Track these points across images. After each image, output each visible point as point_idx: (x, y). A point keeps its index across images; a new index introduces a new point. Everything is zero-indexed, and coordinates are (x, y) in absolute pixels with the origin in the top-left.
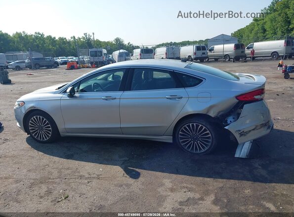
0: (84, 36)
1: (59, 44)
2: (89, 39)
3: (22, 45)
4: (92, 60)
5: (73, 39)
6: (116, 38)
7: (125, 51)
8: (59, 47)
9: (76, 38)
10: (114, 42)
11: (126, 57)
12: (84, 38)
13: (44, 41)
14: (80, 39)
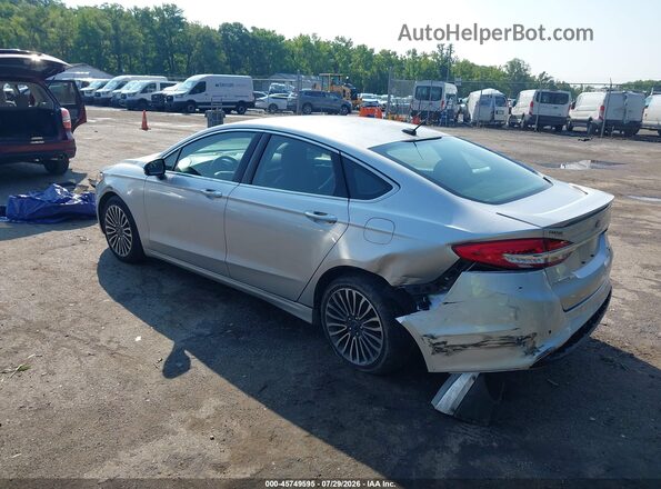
0: (437, 50)
1: (378, 66)
2: (447, 59)
3: (307, 62)
4: (415, 108)
5: (410, 56)
6: (511, 59)
7: (498, 92)
8: (379, 71)
9: (419, 54)
10: (504, 70)
11: (497, 108)
12: (435, 55)
13: (349, 57)
14: (425, 56)
